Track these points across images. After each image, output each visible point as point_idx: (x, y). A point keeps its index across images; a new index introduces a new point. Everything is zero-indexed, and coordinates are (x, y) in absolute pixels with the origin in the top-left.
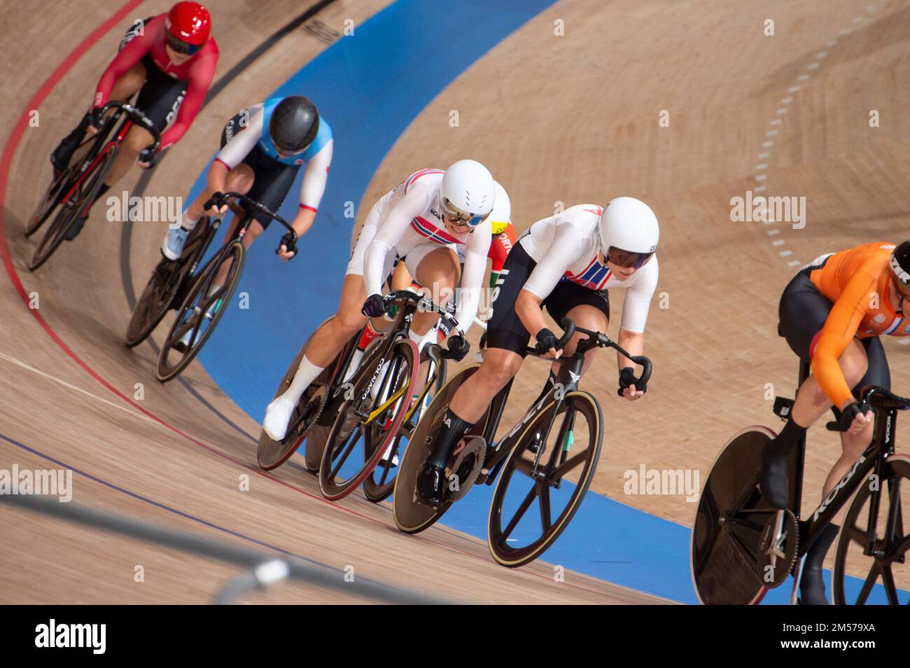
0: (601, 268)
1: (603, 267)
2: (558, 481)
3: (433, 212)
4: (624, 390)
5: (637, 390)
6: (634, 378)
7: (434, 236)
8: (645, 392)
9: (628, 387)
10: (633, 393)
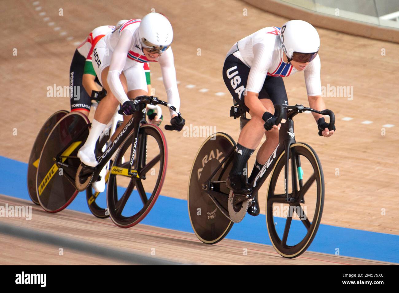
0: (286, 65)
1: (287, 64)
2: (303, 199)
3: (137, 46)
4: (322, 132)
5: (330, 130)
6: (326, 124)
7: (139, 59)
8: (335, 130)
9: (324, 130)
10: (328, 133)
